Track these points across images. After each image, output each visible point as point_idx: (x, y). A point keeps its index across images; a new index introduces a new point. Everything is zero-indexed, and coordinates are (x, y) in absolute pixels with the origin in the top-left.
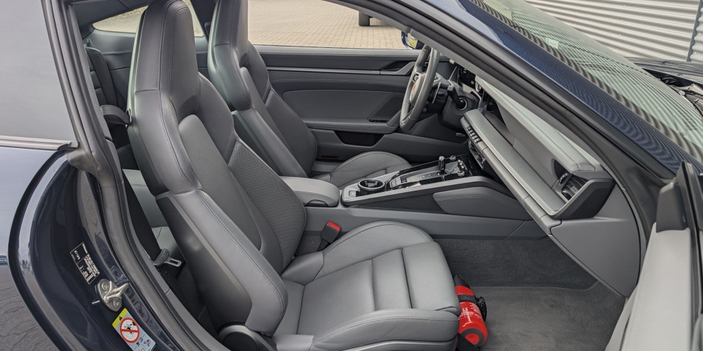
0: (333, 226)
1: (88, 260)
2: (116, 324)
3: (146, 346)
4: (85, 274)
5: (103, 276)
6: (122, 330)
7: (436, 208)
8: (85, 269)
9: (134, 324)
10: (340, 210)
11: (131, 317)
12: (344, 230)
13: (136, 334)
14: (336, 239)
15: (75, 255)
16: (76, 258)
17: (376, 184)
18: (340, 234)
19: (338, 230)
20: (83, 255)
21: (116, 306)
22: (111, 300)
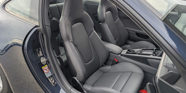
0: (116, 60)
1: (40, 52)
2: (43, 68)
3: (49, 74)
4: (39, 55)
5: (43, 56)
6: (44, 69)
7: (148, 63)
8: (39, 53)
9: (48, 69)
10: (119, 56)
11: (48, 67)
12: (119, 62)
13: (47, 71)
14: (116, 64)
15: (37, 50)
16: (37, 51)
17: (133, 51)
18: (117, 63)
19: (117, 61)
20: (39, 50)
21: (44, 64)
22: (43, 62)
